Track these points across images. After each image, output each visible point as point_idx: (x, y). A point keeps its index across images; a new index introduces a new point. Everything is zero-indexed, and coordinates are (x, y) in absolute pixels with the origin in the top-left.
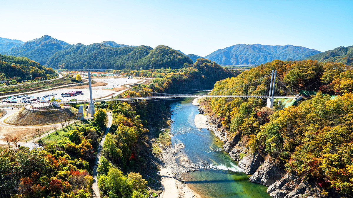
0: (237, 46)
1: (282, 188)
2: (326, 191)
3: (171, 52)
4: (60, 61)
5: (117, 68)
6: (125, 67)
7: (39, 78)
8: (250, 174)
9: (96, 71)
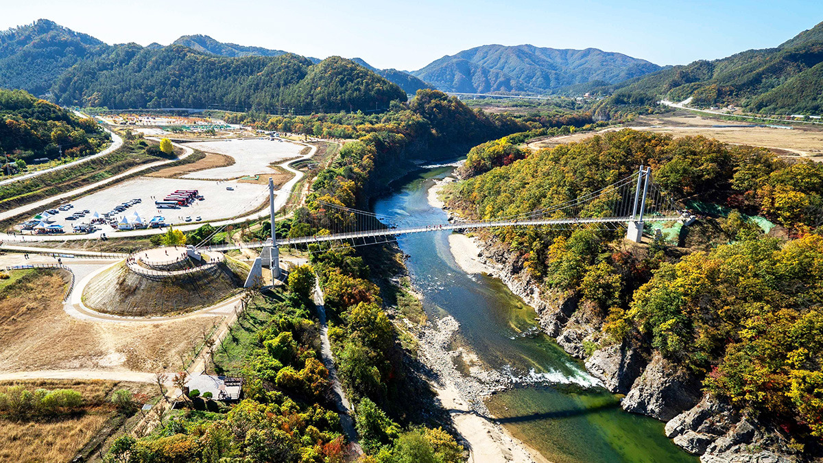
0: (485, 50)
1: (700, 428)
2: (799, 441)
3: (358, 74)
4: (88, 87)
5: (233, 107)
6: (250, 107)
7: (74, 150)
8: (618, 393)
9: (180, 114)
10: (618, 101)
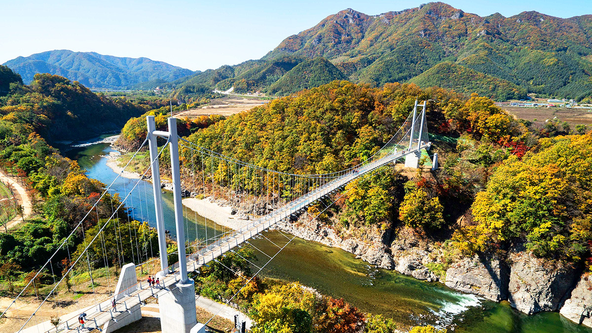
0: (58, 54)
10: (187, 91)
